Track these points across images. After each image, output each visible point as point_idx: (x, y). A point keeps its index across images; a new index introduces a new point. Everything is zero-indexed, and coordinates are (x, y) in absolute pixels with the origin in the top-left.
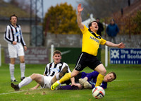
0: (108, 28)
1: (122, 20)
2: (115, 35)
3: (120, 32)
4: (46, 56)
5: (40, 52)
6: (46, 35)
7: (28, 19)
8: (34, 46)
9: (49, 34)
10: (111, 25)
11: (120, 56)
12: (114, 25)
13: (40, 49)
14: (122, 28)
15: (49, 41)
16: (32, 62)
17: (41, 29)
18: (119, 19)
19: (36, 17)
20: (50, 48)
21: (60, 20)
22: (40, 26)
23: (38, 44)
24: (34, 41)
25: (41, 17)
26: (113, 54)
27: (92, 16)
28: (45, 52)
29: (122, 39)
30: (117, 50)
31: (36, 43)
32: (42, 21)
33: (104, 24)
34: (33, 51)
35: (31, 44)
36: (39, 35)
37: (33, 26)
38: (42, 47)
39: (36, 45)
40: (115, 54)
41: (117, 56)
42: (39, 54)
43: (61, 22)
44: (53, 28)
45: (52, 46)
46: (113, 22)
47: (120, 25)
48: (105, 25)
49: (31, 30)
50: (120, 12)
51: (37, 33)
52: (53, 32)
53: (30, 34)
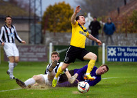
0: (105, 26)
1: (118, 18)
2: (112, 33)
3: (117, 30)
4: (44, 54)
5: (39, 49)
6: (44, 33)
7: (27, 18)
8: (33, 44)
9: (47, 32)
10: (108, 23)
11: (116, 54)
12: (111, 23)
13: (38, 47)
14: (119, 27)
15: (48, 39)
16: (30, 60)
17: (40, 27)
18: (116, 18)
19: (35, 16)
20: (49, 46)
21: (58, 18)
22: (38, 25)
23: (37, 42)
24: (33, 39)
25: (40, 16)
26: (110, 52)
27: (89, 14)
28: (44, 50)
29: (119, 37)
30: (114, 47)
31: (35, 41)
32: (40, 19)
33: (101, 22)
34: (32, 48)
35: (30, 42)
36: (38, 33)
37: (31, 24)
38: (40, 45)
39: (35, 43)
40: (112, 52)
41: (114, 54)
42: (38, 52)
43: (59, 20)
44: (51, 26)
45: (51, 44)
46: (110, 21)
47: (116, 24)
48: (103, 24)
49: (30, 28)
50: (116, 11)
51: (35, 31)
52: (51, 31)
53: (29, 32)
